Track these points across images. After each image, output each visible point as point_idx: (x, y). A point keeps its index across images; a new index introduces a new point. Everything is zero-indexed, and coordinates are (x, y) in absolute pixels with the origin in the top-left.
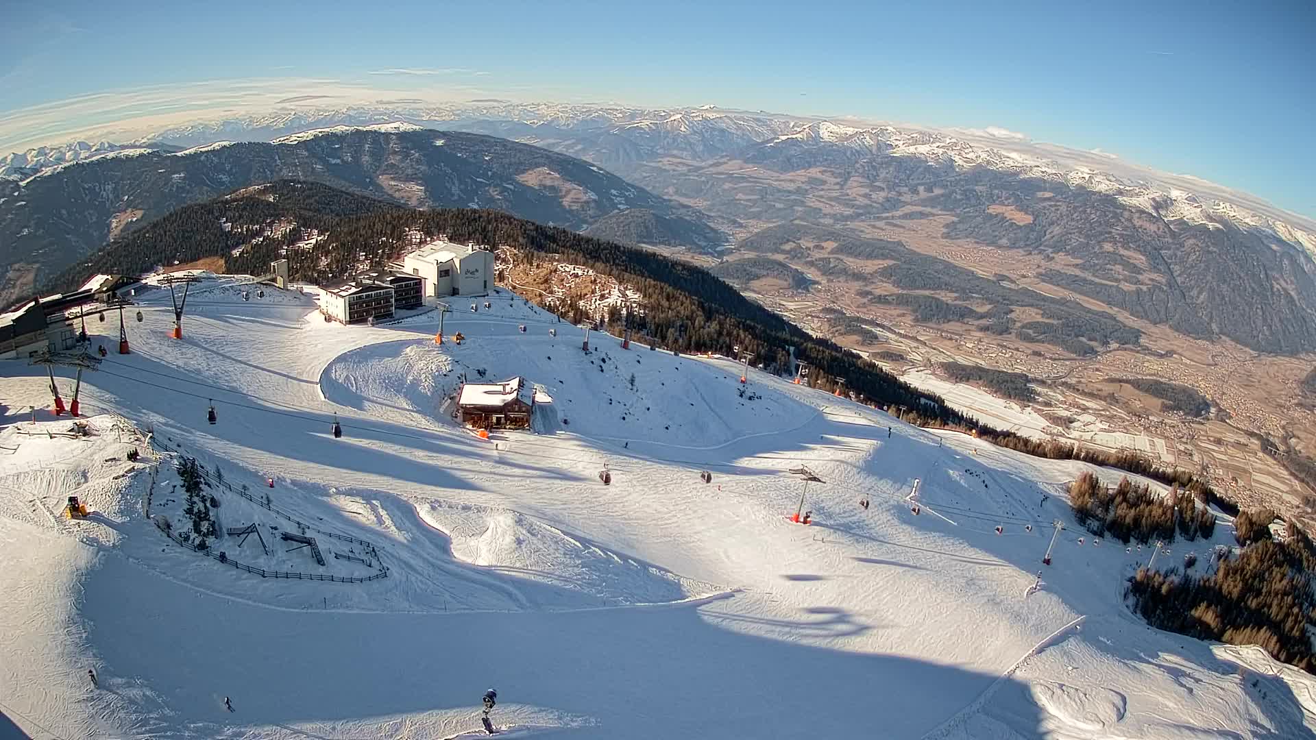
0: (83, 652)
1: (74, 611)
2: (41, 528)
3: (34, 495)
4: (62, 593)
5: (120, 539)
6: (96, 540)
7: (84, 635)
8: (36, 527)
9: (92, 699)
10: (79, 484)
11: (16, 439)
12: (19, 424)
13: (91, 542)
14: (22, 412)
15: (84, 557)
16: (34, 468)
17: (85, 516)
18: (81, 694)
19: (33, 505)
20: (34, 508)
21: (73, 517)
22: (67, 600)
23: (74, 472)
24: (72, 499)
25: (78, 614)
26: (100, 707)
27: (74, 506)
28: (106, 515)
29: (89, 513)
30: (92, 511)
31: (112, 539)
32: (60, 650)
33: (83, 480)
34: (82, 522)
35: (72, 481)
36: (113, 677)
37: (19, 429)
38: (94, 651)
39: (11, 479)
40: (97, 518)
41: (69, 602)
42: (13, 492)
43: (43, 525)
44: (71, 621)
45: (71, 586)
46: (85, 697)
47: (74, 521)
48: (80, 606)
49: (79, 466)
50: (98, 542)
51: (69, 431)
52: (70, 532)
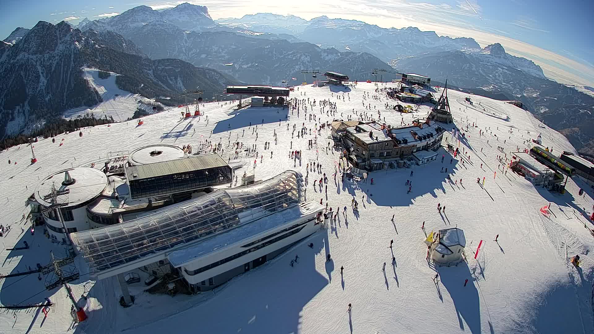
0: (534, 309)
1: (545, 293)
2: (559, 255)
3: (565, 242)
4: (547, 284)
5: (580, 285)
6: (573, 278)
7: (540, 304)
8: (558, 254)
9: (519, 325)
10: (583, 253)
11: (571, 215)
12: (576, 210)
13: (571, 276)
14: (578, 206)
15: (565, 280)
16: (572, 232)
17: (577, 266)
18: (517, 319)
19: (563, 245)
20: (562, 246)
21: (573, 263)
22: (546, 288)
23: (585, 247)
24: (577, 256)
25: (545, 296)
26: (518, 329)
27: (576, 259)
28: (583, 272)
29: (579, 267)
30: (580, 267)
31: (578, 282)
32: (527, 300)
33: (585, 253)
34: (574, 267)
35: (582, 250)
36: (533, 325)
37: (575, 212)
38: (538, 312)
39: (561, 228)
40: (580, 270)
41: (547, 289)
42: (558, 233)
43: (561, 255)
44: (541, 295)
45: (552, 285)
46: (517, 322)
47: (572, 264)
48: (548, 294)
49: (588, 247)
50: (574, 279)
51: (592, 230)
52: (568, 267)
